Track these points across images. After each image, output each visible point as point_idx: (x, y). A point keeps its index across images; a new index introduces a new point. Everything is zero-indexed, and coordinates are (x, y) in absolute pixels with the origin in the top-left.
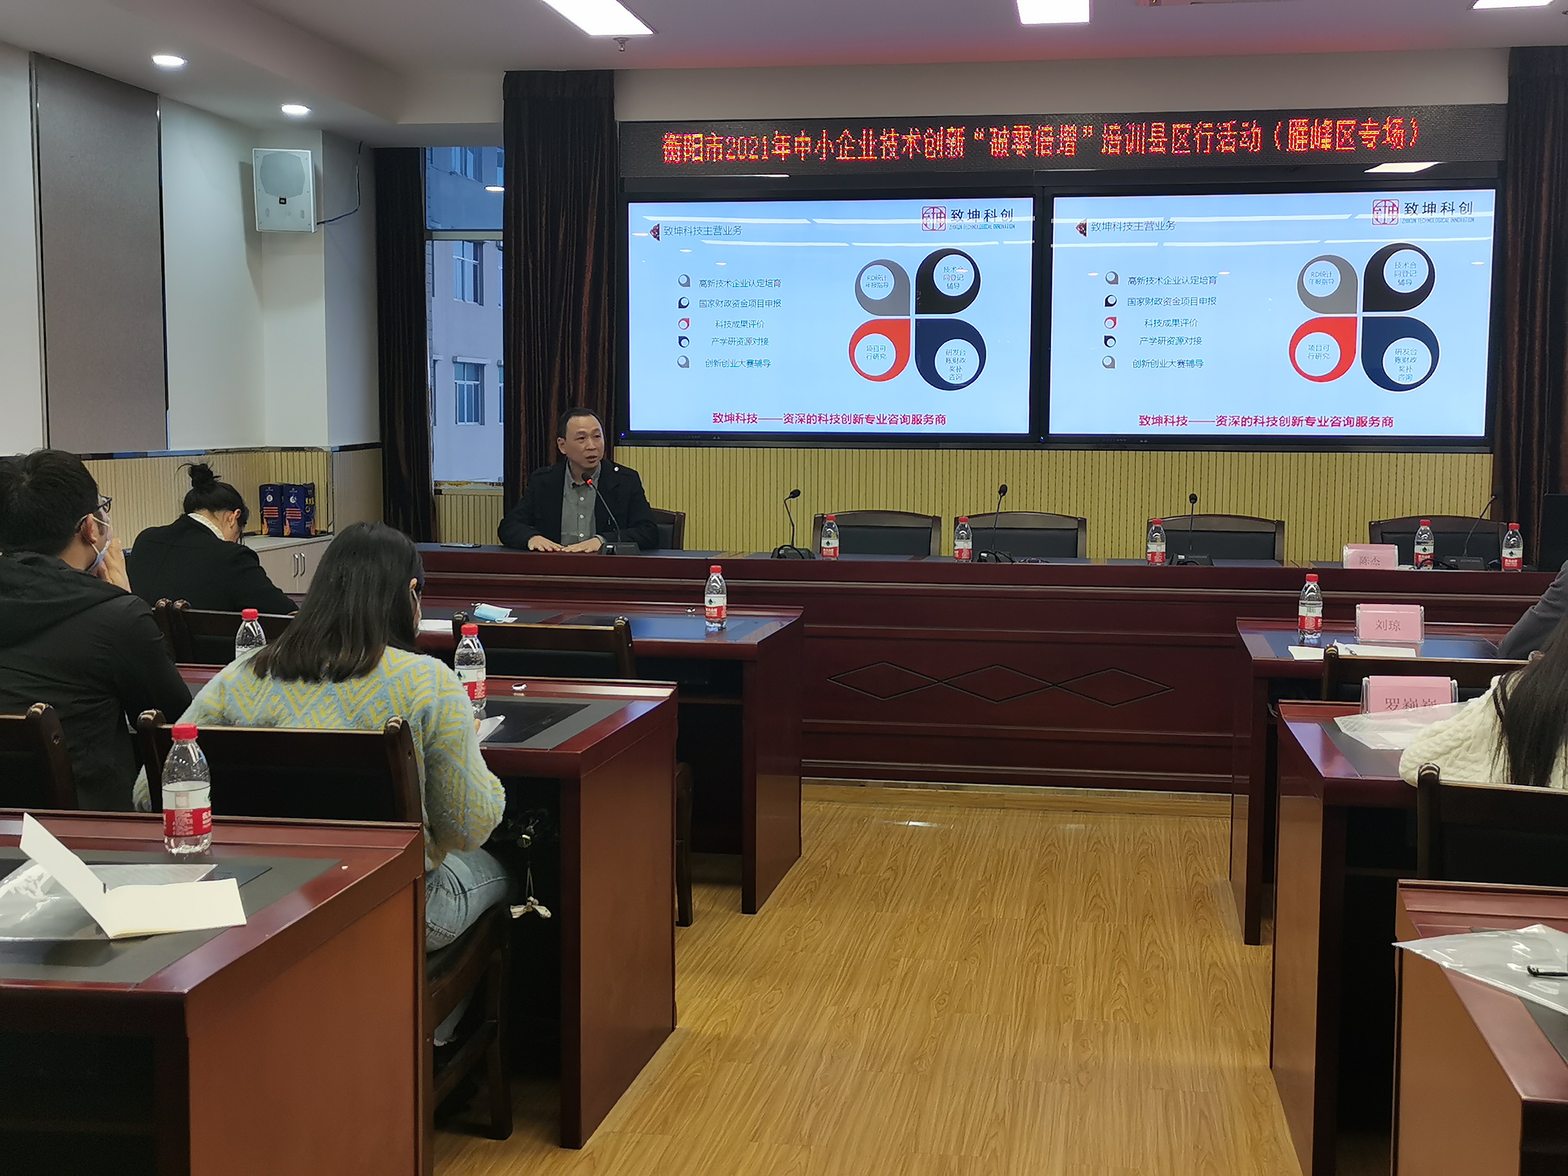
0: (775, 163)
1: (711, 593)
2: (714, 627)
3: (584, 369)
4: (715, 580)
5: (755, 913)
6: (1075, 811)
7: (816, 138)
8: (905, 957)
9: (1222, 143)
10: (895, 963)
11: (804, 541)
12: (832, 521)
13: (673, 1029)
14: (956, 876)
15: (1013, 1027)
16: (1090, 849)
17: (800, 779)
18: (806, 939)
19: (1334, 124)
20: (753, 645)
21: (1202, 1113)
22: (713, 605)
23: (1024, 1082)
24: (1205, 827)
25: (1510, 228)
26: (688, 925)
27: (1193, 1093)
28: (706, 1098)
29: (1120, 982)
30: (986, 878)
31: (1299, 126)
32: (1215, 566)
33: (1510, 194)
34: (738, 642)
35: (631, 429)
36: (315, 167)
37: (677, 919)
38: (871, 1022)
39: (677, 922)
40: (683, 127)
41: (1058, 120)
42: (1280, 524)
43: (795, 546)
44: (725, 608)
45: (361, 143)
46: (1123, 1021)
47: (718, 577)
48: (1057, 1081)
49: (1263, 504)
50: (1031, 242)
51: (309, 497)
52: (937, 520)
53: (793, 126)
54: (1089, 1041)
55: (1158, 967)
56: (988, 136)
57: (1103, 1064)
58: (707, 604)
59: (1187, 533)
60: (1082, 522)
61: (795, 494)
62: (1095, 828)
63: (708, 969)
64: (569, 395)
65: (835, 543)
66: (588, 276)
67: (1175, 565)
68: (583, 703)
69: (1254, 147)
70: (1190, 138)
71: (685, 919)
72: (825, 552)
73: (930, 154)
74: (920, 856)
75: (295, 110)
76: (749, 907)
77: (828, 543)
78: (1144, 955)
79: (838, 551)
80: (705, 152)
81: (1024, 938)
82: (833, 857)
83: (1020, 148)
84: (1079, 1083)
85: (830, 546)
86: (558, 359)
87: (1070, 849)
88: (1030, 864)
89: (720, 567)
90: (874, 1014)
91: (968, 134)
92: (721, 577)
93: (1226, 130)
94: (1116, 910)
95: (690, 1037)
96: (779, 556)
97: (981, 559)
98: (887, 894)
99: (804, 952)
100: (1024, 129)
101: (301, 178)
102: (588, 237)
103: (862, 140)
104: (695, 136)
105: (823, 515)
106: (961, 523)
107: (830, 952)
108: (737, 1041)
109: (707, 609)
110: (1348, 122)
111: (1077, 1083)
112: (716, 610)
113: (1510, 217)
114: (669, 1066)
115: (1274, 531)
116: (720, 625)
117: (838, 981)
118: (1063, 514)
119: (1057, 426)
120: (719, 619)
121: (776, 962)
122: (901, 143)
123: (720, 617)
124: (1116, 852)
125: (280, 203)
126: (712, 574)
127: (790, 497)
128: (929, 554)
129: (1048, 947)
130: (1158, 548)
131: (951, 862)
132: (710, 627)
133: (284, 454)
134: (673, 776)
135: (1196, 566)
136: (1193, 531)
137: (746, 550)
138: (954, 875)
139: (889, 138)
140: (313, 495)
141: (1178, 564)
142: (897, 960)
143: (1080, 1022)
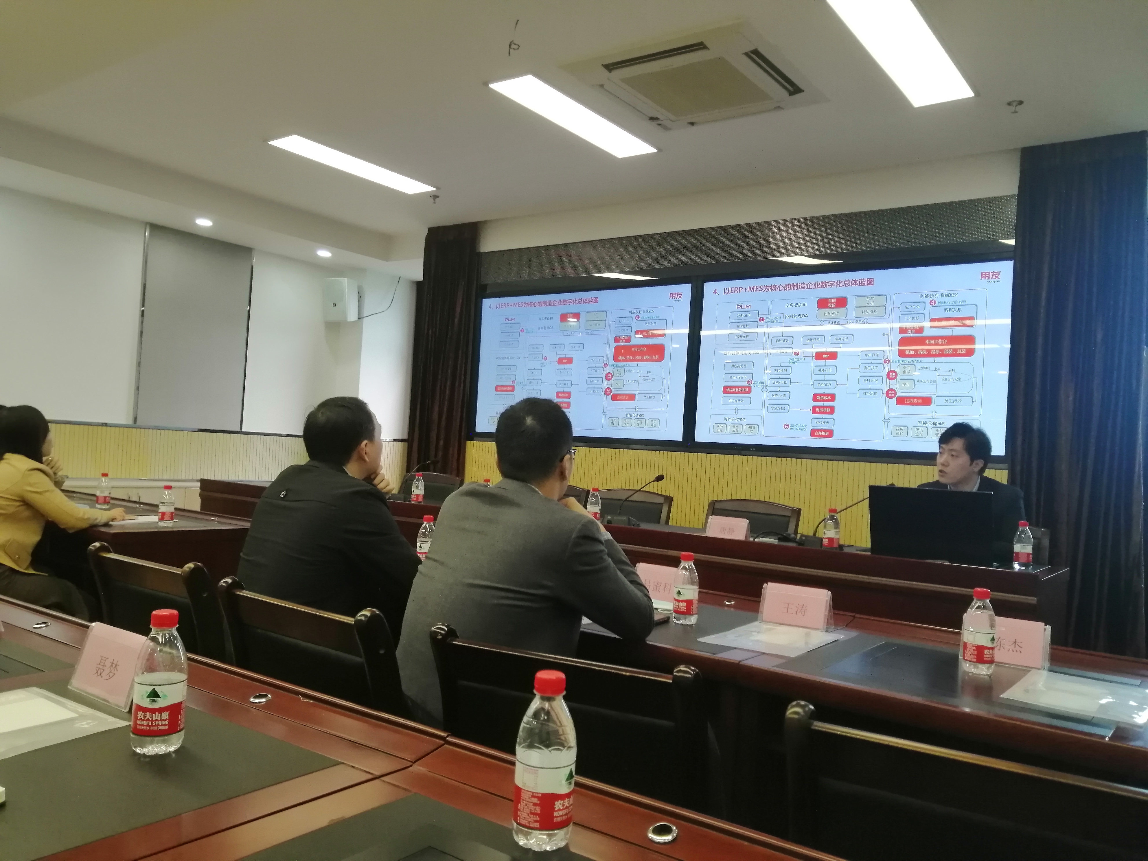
45: (400, 277)
75: (325, 254)
101: (343, 293)
119: (699, 435)
125: (333, 306)
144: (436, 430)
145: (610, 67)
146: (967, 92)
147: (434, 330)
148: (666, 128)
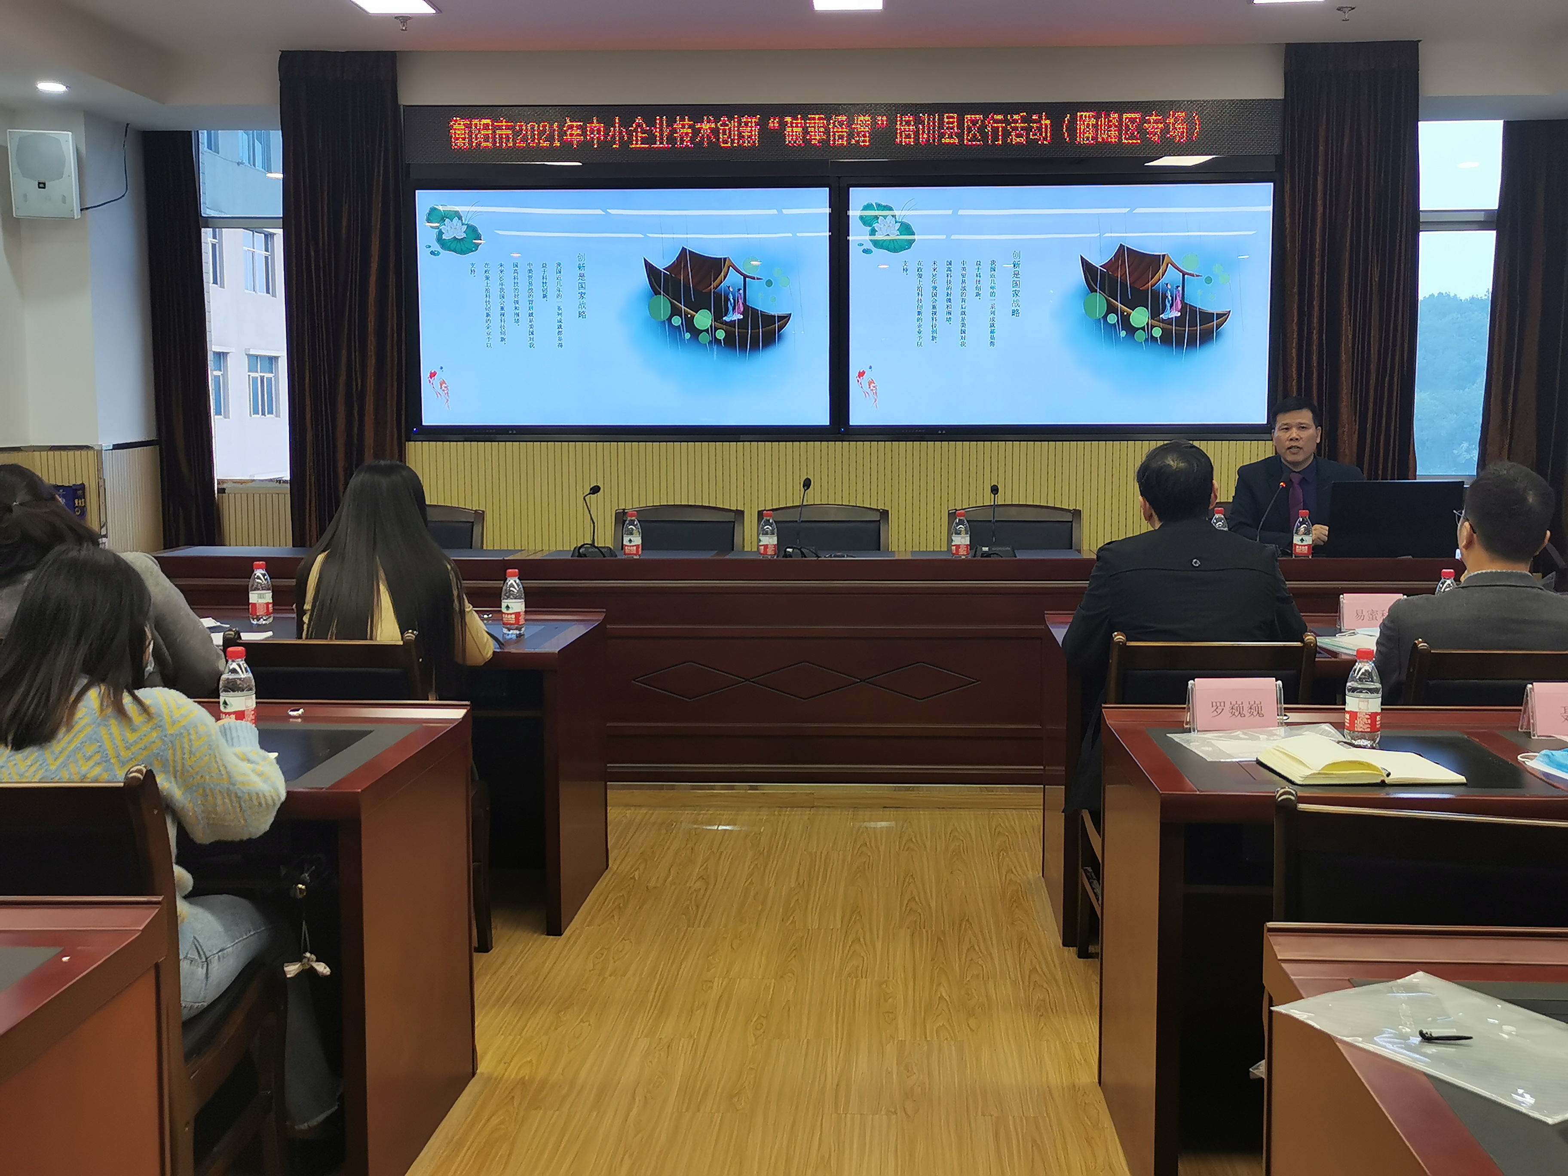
0: (566, 152)
1: (508, 597)
2: (512, 634)
3: (372, 362)
4: (512, 584)
5: (561, 935)
6: (885, 807)
7: (609, 124)
8: (719, 978)
9: (1013, 134)
10: (709, 984)
11: (605, 539)
12: (633, 518)
13: (474, 1074)
14: (769, 884)
15: (834, 1051)
16: (902, 848)
17: (606, 785)
18: (615, 962)
19: (1120, 117)
20: (554, 654)
21: (1034, 1141)
22: (510, 611)
23: (849, 1116)
24: (1014, 820)
25: (1288, 221)
26: (488, 951)
27: (1024, 1118)
28: (510, 1154)
29: (941, 995)
30: (799, 884)
31: (1086, 119)
32: (1018, 558)
33: (1287, 187)
34: (537, 650)
35: (424, 424)
36: (77, 150)
37: (475, 943)
38: (685, 1054)
39: (475, 948)
40: (470, 112)
41: (852, 110)
42: (1077, 513)
43: (596, 545)
44: (522, 614)
45: (128, 125)
46: (947, 1039)
47: (515, 581)
48: (883, 1112)
49: (1058, 494)
50: (828, 234)
51: (79, 498)
52: (740, 514)
53: (583, 113)
54: (914, 1064)
55: (978, 975)
56: (783, 125)
57: (929, 1089)
58: (504, 610)
59: (988, 524)
60: (885, 514)
61: (595, 490)
62: (905, 825)
63: (512, 1001)
64: (357, 388)
65: (637, 540)
66: (374, 266)
67: (979, 558)
68: (366, 729)
69: (1045, 137)
70: (982, 129)
71: (484, 946)
72: (627, 549)
73: (725, 142)
74: (731, 863)
75: (52, 87)
76: (554, 928)
77: (630, 541)
78: (963, 964)
79: (640, 549)
80: (494, 138)
81: (841, 952)
82: (642, 867)
83: (816, 137)
84: (906, 1113)
85: (632, 544)
86: (344, 352)
87: (882, 849)
88: (843, 867)
89: (517, 570)
90: (688, 1043)
91: (762, 125)
92: (518, 581)
93: (1016, 121)
94: (932, 916)
95: (492, 1081)
96: (580, 555)
97: (786, 555)
98: (698, 907)
99: (613, 978)
100: (819, 119)
101: (61, 161)
102: (373, 224)
103: (656, 128)
104: (484, 121)
105: (624, 510)
106: (765, 518)
107: (641, 975)
108: (543, 1084)
109: (504, 615)
110: (1133, 115)
111: (904, 1114)
112: (513, 616)
113: (1288, 210)
114: (469, 1119)
115: (1071, 520)
116: (518, 632)
117: (650, 1008)
118: (865, 506)
119: (857, 417)
120: (516, 626)
121: (584, 989)
122: (696, 132)
123: (518, 624)
124: (928, 850)
125: (39, 187)
126: (508, 579)
127: (590, 494)
128: (733, 550)
129: (865, 958)
130: (962, 540)
131: (762, 869)
132: (508, 635)
133: (51, 453)
134: (467, 795)
135: (1001, 558)
136: (997, 521)
137: (546, 548)
138: (766, 882)
139: (683, 126)
140: (83, 496)
141: (981, 557)
142: (710, 981)
143: (902, 1043)
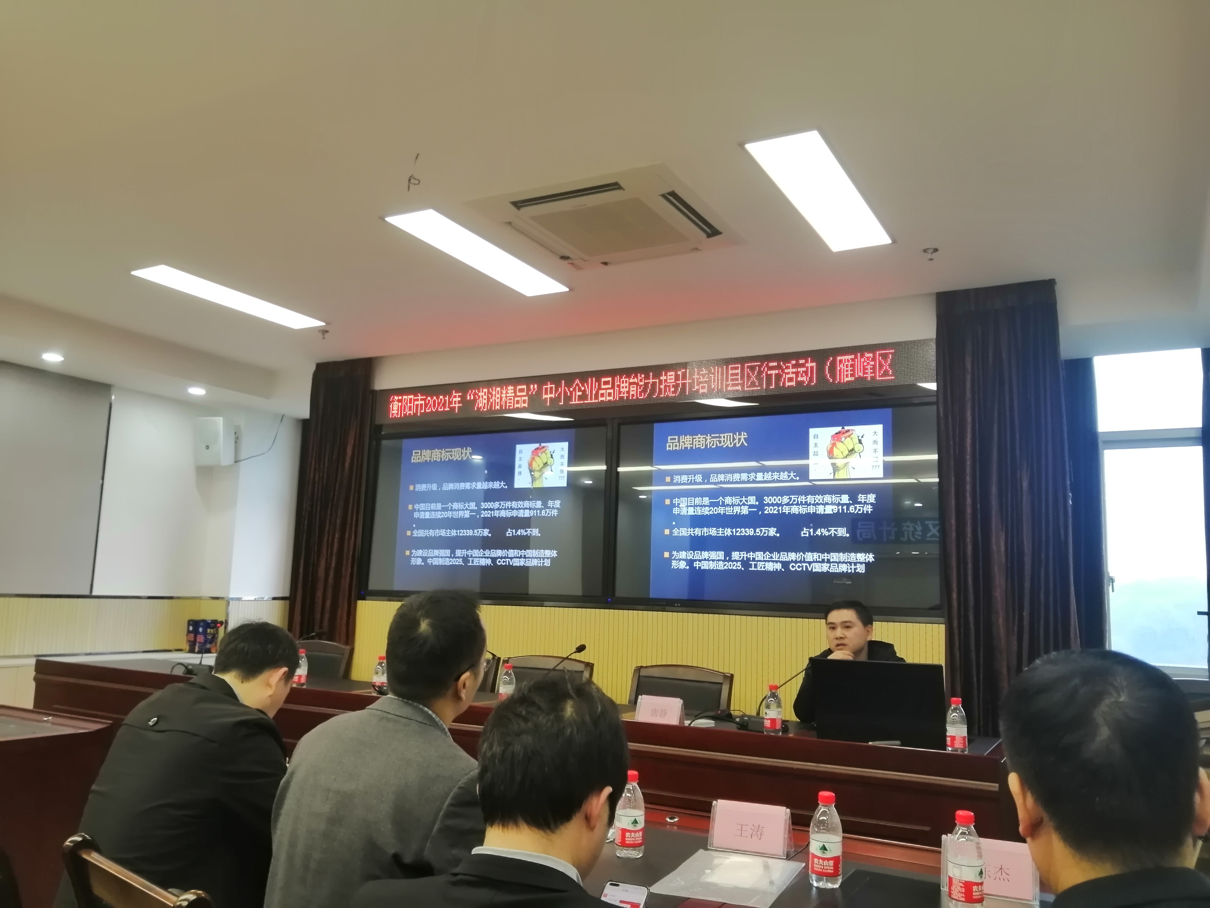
45: (284, 415)
75: (197, 391)
101: (217, 434)
125: (206, 449)
144: (322, 590)
145: (518, 205)
146: (884, 239)
147: (321, 475)
148: (578, 268)
